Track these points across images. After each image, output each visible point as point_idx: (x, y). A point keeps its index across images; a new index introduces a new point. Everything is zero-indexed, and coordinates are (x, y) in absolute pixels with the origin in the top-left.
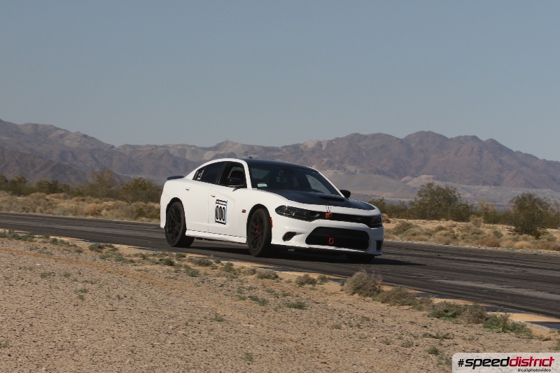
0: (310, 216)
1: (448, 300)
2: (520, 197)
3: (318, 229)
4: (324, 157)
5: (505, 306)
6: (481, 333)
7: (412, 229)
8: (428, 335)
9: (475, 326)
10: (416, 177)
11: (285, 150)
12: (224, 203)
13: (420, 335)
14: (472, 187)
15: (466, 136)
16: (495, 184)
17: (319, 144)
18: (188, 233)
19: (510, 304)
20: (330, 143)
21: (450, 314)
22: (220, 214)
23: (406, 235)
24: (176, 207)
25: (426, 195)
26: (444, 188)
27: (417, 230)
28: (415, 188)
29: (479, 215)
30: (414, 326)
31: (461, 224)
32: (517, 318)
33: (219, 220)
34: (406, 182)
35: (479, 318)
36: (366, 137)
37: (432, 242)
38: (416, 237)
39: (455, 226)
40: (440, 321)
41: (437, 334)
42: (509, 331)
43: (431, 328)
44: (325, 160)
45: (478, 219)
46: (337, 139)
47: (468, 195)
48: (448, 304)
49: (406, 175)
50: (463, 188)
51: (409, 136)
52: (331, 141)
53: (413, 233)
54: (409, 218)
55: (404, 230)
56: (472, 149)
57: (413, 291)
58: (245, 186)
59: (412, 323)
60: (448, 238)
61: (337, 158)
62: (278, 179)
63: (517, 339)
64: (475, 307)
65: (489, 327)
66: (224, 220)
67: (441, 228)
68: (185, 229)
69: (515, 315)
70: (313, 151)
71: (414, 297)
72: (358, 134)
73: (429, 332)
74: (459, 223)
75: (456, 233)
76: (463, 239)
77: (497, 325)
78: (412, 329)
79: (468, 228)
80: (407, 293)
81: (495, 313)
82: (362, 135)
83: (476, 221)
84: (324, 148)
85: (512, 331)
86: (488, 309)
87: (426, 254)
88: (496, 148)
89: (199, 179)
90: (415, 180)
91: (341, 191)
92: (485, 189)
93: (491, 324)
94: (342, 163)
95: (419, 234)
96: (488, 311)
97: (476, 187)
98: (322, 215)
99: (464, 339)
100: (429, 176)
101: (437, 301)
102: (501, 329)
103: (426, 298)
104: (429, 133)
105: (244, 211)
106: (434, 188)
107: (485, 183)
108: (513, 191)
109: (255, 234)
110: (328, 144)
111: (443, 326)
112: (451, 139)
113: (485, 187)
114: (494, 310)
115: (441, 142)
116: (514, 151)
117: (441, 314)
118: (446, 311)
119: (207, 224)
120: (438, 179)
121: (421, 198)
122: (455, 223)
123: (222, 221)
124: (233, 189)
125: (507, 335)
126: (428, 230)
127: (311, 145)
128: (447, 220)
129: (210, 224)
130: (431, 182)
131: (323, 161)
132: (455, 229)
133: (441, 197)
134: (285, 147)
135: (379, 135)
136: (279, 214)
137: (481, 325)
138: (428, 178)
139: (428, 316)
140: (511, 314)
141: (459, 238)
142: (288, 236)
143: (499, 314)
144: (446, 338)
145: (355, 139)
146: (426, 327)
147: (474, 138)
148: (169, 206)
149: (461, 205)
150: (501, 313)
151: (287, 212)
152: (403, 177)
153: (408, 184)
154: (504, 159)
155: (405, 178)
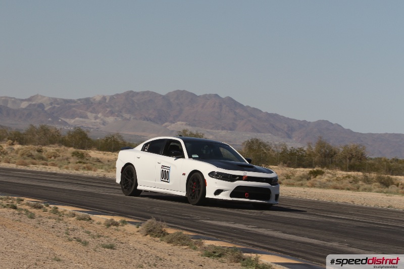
0: (232, 178)
2: (250, 141)
3: (238, 188)
4: (108, 108)
10: (174, 123)
11: (79, 102)
12: (168, 168)
14: (214, 131)
15: (210, 94)
16: (231, 129)
17: (104, 98)
18: (140, 188)
20: (112, 98)
22: (165, 175)
26: (195, 133)
28: (173, 131)
33: (164, 179)
34: (166, 126)
36: (138, 93)
44: (108, 109)
46: (117, 95)
49: (166, 121)
50: (207, 132)
51: (169, 93)
52: (113, 96)
56: (215, 104)
58: (183, 157)
61: (117, 109)
66: (168, 180)
70: (100, 103)
72: (131, 92)
82: (135, 92)
84: (107, 101)
88: (232, 103)
89: (146, 150)
90: (173, 125)
92: (223, 133)
94: (121, 112)
97: (217, 131)
98: (241, 178)
100: (183, 123)
104: (184, 91)
105: (184, 174)
106: (188, 133)
107: (223, 129)
108: (243, 135)
109: (192, 189)
110: (111, 98)
112: (199, 97)
113: (223, 131)
115: (192, 98)
116: (245, 105)
119: (154, 182)
120: (189, 125)
123: (166, 180)
124: (175, 158)
127: (98, 99)
129: (157, 183)
130: (185, 128)
131: (107, 110)
134: (80, 100)
135: (148, 92)
136: (212, 177)
138: (182, 124)
145: (130, 95)
147: (216, 96)
148: (124, 168)
151: (216, 176)
152: (164, 123)
153: (168, 128)
154: (237, 111)
155: (166, 124)
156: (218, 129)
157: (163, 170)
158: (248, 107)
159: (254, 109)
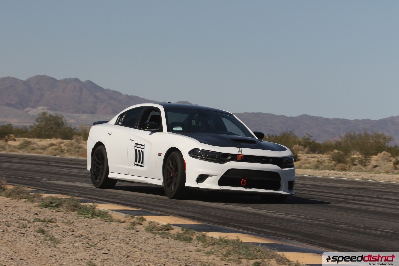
0: (222, 158)
1: (53, 195)
5: (94, 199)
6: (76, 217)
7: (32, 145)
8: (38, 220)
9: (72, 213)
10: (35, 108)
13: (32, 220)
14: (75, 115)
15: (70, 79)
16: (92, 113)
18: (111, 175)
19: (98, 197)
21: (54, 204)
22: (139, 157)
23: (27, 150)
24: (99, 150)
25: (42, 121)
26: (55, 116)
27: (35, 146)
28: (34, 116)
29: (79, 135)
30: (29, 214)
31: (67, 141)
32: (102, 207)
33: (137, 163)
34: (28, 111)
35: (75, 207)
37: (45, 154)
38: (35, 151)
39: (62, 143)
40: (47, 210)
41: (45, 219)
42: (96, 216)
43: (40, 215)
45: (79, 137)
47: (72, 121)
48: (53, 198)
49: (28, 106)
50: (69, 116)
51: (30, 79)
53: (33, 148)
54: (29, 137)
55: (26, 146)
56: (75, 88)
57: (28, 189)
58: (161, 130)
59: (27, 211)
60: (57, 151)
62: (194, 123)
63: (101, 222)
64: (73, 199)
65: (82, 214)
66: (142, 163)
67: (52, 145)
68: (108, 172)
69: (100, 205)
71: (29, 193)
73: (39, 217)
74: (65, 141)
75: (63, 148)
76: (68, 152)
77: (88, 212)
78: (27, 216)
79: (72, 145)
80: (24, 190)
81: (86, 204)
83: (78, 139)
85: (98, 216)
86: (81, 201)
87: (39, 162)
88: (92, 87)
89: (120, 123)
90: (34, 110)
91: (254, 133)
93: (84, 211)
95: (37, 148)
96: (81, 202)
97: (78, 115)
98: (235, 157)
99: (64, 222)
100: (44, 107)
101: (45, 195)
102: (90, 215)
103: (37, 193)
104: (44, 76)
105: (160, 154)
106: (48, 116)
107: (84, 112)
108: (104, 117)
111: (49, 213)
112: (60, 81)
113: (84, 115)
114: (86, 202)
115: (52, 82)
117: (48, 205)
118: (52, 203)
119: (126, 167)
120: (50, 110)
121: (38, 123)
122: (62, 140)
123: (140, 164)
124: (150, 132)
125: (94, 219)
126: (43, 146)
128: (57, 138)
129: (129, 167)
130: (45, 111)
132: (62, 145)
133: (53, 122)
135: (8, 78)
136: (192, 157)
137: (76, 212)
138: (43, 109)
139: (39, 206)
140: (98, 204)
141: (65, 151)
142: (202, 178)
143: (89, 204)
144: (50, 222)
146: (37, 214)
147: (77, 80)
148: (94, 150)
149: (67, 128)
150: (90, 204)
152: (26, 108)
153: (29, 113)
154: (97, 94)
155: (27, 109)
156: (79, 113)
157: (136, 150)
158: (108, 90)
159: (114, 92)
